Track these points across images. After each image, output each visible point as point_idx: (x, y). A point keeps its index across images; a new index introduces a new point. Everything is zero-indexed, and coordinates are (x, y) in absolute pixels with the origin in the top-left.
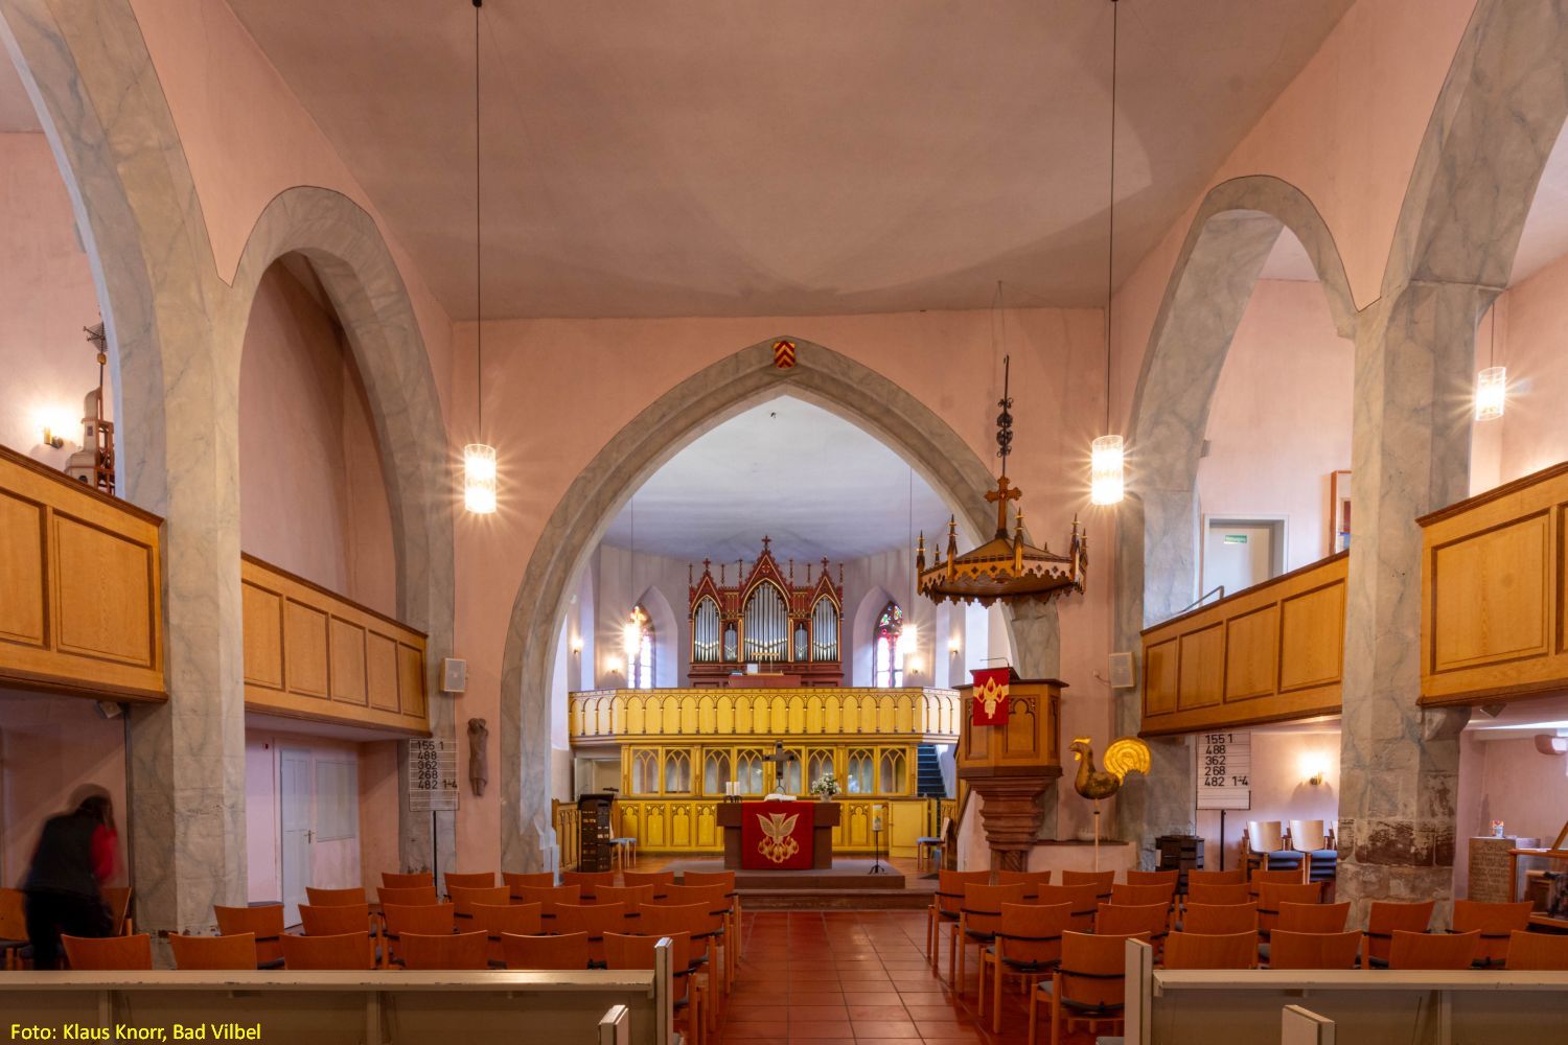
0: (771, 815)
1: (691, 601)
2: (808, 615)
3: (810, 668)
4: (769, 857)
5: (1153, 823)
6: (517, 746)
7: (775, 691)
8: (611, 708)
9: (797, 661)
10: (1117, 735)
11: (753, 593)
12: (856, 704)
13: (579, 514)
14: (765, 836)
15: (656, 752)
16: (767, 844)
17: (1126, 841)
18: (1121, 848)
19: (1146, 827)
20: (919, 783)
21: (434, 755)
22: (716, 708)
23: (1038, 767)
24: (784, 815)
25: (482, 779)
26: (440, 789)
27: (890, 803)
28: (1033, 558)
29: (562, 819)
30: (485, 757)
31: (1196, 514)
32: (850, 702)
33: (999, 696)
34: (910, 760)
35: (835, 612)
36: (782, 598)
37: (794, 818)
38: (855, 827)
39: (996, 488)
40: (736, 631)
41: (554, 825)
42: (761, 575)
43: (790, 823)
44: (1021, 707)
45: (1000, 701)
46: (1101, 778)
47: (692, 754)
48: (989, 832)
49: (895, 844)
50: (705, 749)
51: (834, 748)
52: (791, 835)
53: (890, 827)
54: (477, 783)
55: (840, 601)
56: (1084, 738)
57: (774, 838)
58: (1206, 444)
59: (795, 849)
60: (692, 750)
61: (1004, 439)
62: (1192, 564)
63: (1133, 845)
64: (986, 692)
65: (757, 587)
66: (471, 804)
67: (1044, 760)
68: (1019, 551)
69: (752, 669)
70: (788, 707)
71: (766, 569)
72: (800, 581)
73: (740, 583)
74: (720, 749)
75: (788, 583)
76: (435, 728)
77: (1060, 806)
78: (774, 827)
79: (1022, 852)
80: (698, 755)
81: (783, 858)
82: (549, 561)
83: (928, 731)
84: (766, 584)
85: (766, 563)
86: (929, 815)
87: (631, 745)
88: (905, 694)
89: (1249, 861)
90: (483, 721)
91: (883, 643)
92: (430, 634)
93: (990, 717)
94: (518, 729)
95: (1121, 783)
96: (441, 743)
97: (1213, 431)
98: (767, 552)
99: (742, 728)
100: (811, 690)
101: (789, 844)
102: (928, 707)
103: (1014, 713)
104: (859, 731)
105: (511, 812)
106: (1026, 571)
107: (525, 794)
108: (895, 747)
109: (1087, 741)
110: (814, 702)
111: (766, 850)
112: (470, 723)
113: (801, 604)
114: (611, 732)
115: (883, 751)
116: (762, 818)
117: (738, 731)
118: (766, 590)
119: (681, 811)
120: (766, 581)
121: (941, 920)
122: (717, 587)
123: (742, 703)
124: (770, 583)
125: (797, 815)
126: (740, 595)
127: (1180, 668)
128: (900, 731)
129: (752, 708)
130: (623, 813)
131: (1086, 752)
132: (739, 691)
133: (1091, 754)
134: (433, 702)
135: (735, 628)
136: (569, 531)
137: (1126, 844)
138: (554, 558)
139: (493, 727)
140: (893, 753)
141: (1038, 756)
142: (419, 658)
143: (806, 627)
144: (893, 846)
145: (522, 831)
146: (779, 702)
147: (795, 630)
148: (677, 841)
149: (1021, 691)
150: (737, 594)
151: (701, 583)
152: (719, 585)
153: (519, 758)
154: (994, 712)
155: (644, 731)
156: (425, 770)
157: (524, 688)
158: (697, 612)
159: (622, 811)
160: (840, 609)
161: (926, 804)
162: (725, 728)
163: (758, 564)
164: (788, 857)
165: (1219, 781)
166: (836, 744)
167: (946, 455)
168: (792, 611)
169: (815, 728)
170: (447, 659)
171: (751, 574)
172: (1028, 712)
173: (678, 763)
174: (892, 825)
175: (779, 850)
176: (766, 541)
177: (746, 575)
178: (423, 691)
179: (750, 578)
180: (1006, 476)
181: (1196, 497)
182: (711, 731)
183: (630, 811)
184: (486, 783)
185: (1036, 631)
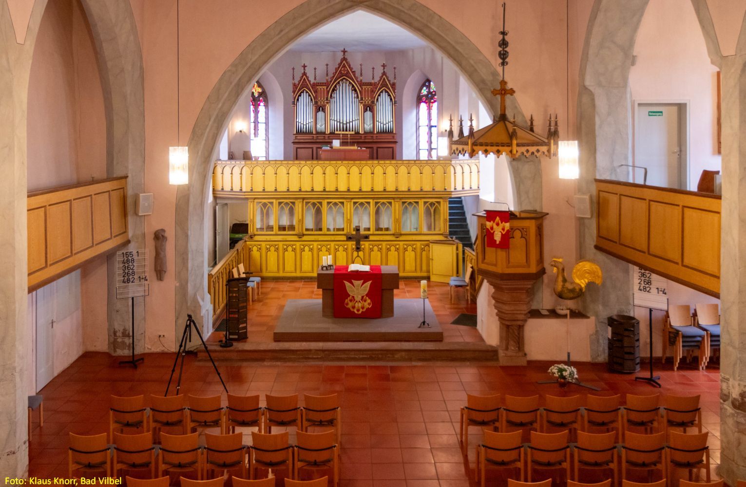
0: (353, 281)
1: (294, 92)
2: (373, 102)
3: (375, 138)
4: (352, 310)
5: (605, 305)
6: (186, 247)
7: (352, 162)
8: (241, 174)
9: (365, 133)
10: (581, 257)
11: (335, 86)
12: (406, 171)
13: (226, 94)
14: (349, 295)
15: (272, 203)
16: (351, 301)
17: (588, 315)
18: (585, 321)
19: (601, 307)
20: (450, 228)
21: (133, 260)
22: (312, 174)
23: (529, 274)
24: (362, 281)
25: (163, 270)
26: (137, 282)
27: (431, 245)
28: (523, 145)
29: (214, 284)
30: (165, 256)
31: (629, 100)
32: (403, 170)
33: (503, 229)
34: (444, 209)
35: (391, 99)
36: (355, 90)
37: (368, 284)
38: (407, 259)
39: (499, 88)
40: (325, 112)
41: (209, 292)
42: (341, 75)
43: (365, 287)
44: (517, 234)
45: (504, 233)
46: (570, 287)
47: (296, 204)
48: (498, 311)
49: (434, 273)
50: (305, 201)
51: (392, 201)
52: (367, 295)
53: (431, 261)
54: (160, 272)
55: (395, 92)
56: (559, 258)
57: (355, 296)
58: (634, 57)
59: (369, 304)
60: (297, 202)
61: (503, 56)
62: (627, 134)
63: (593, 318)
64: (495, 226)
65: (339, 83)
66: (156, 285)
67: (533, 269)
68: (515, 142)
69: (336, 143)
70: (361, 174)
71: (344, 70)
72: (367, 78)
73: (327, 80)
74: (315, 201)
75: (359, 80)
76: (132, 236)
77: (544, 286)
78: (355, 290)
79: (519, 326)
80: (300, 205)
81: (361, 310)
82: (208, 125)
83: (455, 189)
84: (344, 80)
85: (344, 66)
86: (457, 255)
87: (255, 198)
88: (439, 164)
89: (670, 332)
90: (163, 230)
91: (423, 106)
92: (130, 175)
93: (498, 243)
94: (187, 236)
95: (584, 290)
96: (138, 252)
97: (638, 49)
98: (344, 59)
99: (330, 187)
100: (376, 162)
101: (365, 301)
102: (455, 173)
103: (513, 238)
104: (409, 189)
105: (182, 290)
106: (519, 154)
107: (191, 279)
108: (433, 200)
109: (560, 260)
110: (379, 170)
111: (350, 305)
112: (155, 234)
113: (368, 95)
114: (241, 190)
115: (425, 203)
116: (347, 284)
117: (327, 190)
118: (344, 84)
119: (290, 249)
120: (344, 79)
121: (469, 425)
122: (311, 83)
123: (330, 170)
124: (347, 80)
125: (370, 282)
126: (327, 88)
127: (620, 215)
128: (436, 190)
129: (337, 174)
130: (250, 250)
131: (561, 268)
132: (328, 162)
133: (563, 270)
134: (130, 219)
135: (324, 110)
136: (220, 105)
137: (587, 317)
138: (211, 123)
139: (170, 234)
140: (432, 204)
141: (529, 266)
142: (122, 193)
143: (372, 110)
144: (433, 274)
145: (189, 304)
146: (355, 170)
147: (364, 112)
148: (288, 268)
149: (517, 223)
150: (325, 87)
151: (300, 80)
152: (312, 81)
153: (187, 255)
154: (500, 240)
155: (264, 190)
156: (126, 271)
157: (191, 208)
158: (298, 100)
159: (250, 249)
160: (394, 98)
161: (455, 247)
162: (318, 187)
163: (339, 68)
164: (364, 310)
165: (648, 289)
166: (393, 198)
167: (466, 56)
168: (362, 99)
169: (379, 187)
170: (141, 195)
171: (334, 74)
172: (522, 237)
173: (287, 210)
174: (432, 259)
175: (359, 305)
176: (344, 52)
177: (331, 75)
178: (125, 214)
179: (333, 77)
180: (506, 79)
181: (628, 90)
182: (309, 189)
183: (255, 249)
184: (165, 272)
185: (526, 169)
